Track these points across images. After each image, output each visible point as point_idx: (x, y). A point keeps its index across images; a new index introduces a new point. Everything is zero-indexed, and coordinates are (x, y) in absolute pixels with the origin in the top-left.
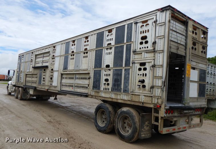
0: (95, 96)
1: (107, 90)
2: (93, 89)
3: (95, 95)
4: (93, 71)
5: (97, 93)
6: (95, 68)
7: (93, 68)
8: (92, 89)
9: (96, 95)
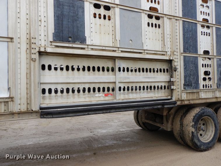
0: (189, 100)
1: (206, 87)
2: (184, 88)
3: (188, 98)
4: (182, 58)
5: (191, 94)
6: (185, 51)
7: (182, 51)
8: (182, 89)
9: (191, 98)
